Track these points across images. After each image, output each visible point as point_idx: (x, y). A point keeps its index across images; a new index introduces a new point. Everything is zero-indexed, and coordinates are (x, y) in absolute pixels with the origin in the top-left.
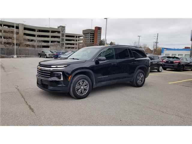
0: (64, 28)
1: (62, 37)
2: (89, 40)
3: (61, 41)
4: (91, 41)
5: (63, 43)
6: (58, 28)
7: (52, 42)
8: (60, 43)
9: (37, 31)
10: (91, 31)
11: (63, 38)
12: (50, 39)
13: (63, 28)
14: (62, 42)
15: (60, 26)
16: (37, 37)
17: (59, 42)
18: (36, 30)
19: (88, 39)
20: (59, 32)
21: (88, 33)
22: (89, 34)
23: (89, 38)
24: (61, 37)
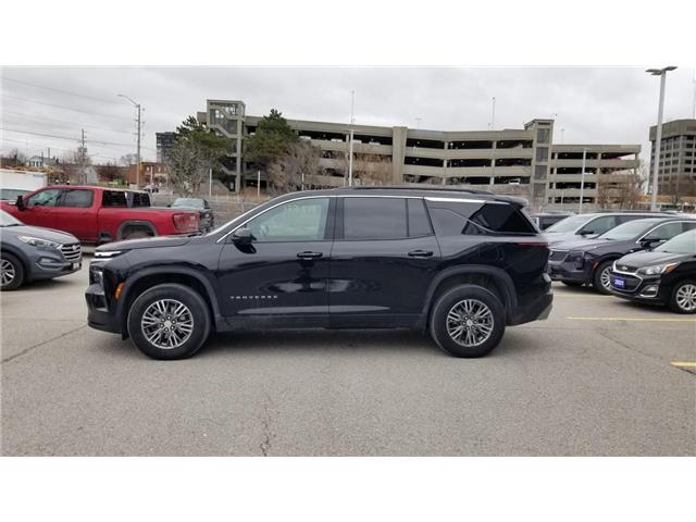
0: (548, 127)
1: (537, 160)
2: (678, 166)
3: (533, 174)
4: (688, 170)
5: (542, 182)
6: (526, 127)
7: (499, 180)
8: (528, 182)
9: (449, 147)
10: (689, 129)
11: (543, 163)
12: (491, 171)
13: (544, 127)
14: (536, 178)
15: (533, 122)
16: (448, 166)
17: (525, 180)
18: (446, 145)
19: (675, 162)
20: (527, 144)
21: (675, 137)
22: (681, 141)
23: (679, 158)
24: (533, 162)
